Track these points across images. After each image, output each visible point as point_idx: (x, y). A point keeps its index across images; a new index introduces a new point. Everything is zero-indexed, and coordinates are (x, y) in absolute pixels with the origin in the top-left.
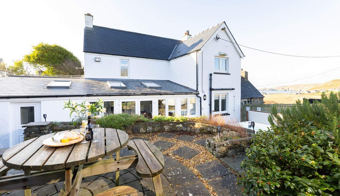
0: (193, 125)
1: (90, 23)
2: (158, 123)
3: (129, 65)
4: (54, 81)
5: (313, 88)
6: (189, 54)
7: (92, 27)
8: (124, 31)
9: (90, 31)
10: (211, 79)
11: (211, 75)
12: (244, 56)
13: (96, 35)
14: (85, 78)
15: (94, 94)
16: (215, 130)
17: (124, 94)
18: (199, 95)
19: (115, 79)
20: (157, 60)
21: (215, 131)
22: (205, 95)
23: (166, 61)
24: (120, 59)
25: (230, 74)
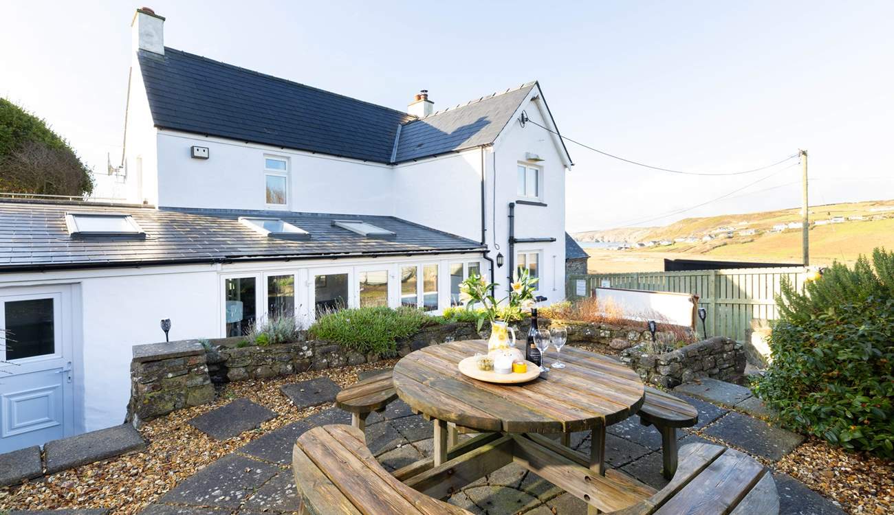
0: (544, 325)
1: (155, 39)
2: (467, 326)
3: (289, 173)
4: (73, 215)
5: (647, 237)
6: (458, 152)
7: (162, 52)
8: (256, 72)
9: (157, 63)
10: (511, 217)
11: (512, 206)
12: (572, 165)
13: (178, 76)
14: (160, 208)
15: (242, 256)
16: (606, 332)
17: (321, 254)
18: (489, 255)
19: (250, 211)
20: (362, 162)
21: (605, 334)
22: (500, 256)
23: (385, 166)
24: (265, 154)
25: (546, 205)
